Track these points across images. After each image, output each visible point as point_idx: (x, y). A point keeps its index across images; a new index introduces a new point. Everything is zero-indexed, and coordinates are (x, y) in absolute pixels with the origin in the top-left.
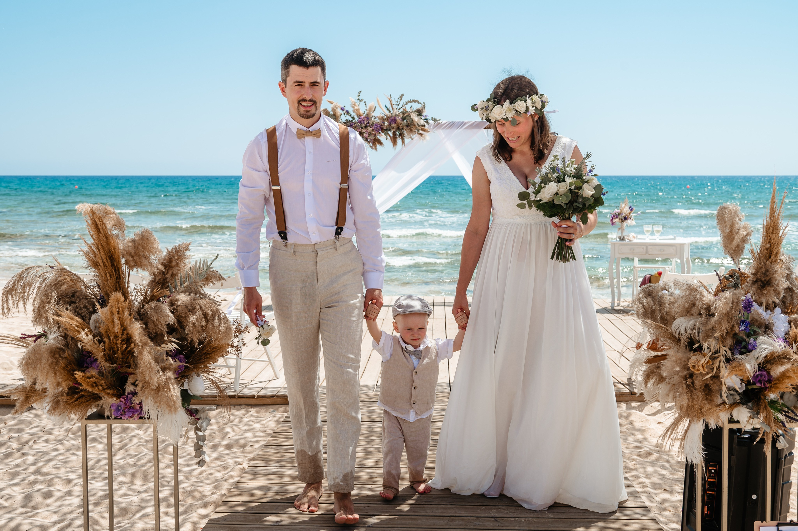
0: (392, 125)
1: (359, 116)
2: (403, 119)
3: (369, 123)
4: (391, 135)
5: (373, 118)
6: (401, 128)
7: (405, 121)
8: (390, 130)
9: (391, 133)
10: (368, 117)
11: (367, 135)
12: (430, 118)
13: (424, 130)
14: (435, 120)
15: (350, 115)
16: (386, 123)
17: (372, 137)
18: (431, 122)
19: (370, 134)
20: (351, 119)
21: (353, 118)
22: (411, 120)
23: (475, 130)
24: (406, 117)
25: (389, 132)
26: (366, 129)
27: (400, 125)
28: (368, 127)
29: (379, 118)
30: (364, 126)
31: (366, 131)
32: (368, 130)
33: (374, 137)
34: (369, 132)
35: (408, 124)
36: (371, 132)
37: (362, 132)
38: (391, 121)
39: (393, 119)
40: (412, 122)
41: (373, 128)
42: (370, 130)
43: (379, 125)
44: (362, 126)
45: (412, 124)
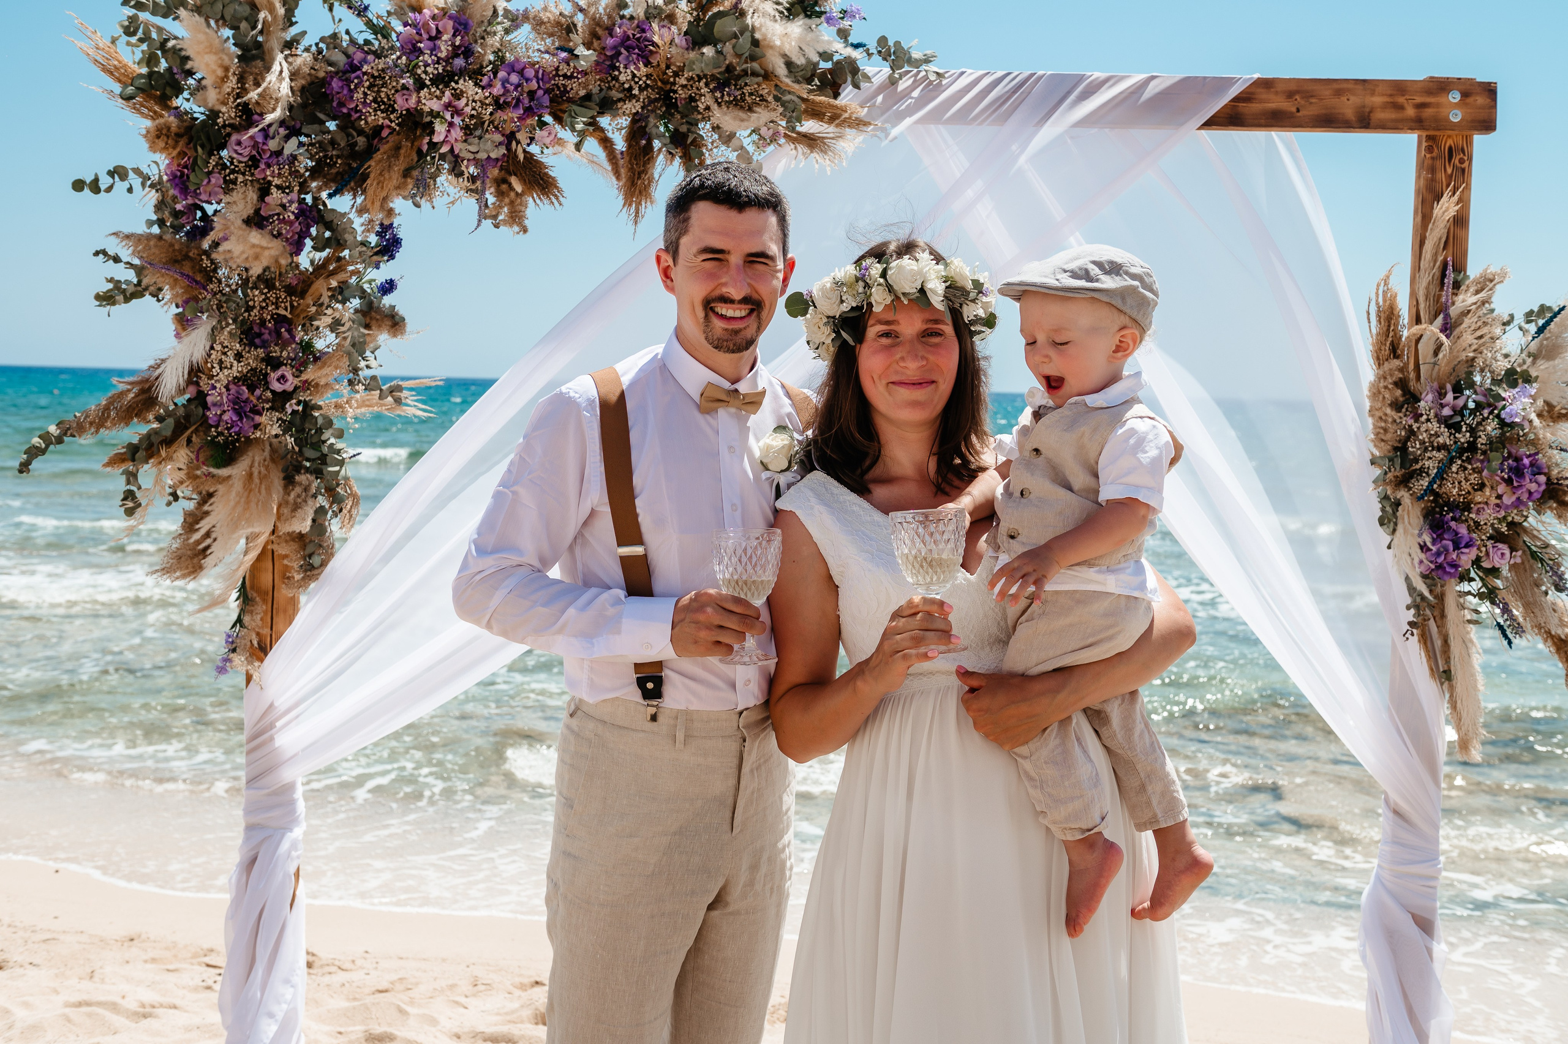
0: (622, 78)
2: (698, 37)
3: (468, 53)
4: (620, 144)
5: (500, 22)
6: (682, 94)
7: (708, 51)
8: (607, 106)
9: (616, 127)
10: (465, 20)
11: (457, 133)
12: (873, 46)
13: (832, 119)
14: (896, 56)
15: (361, 11)
16: (586, 56)
17: (491, 147)
18: (877, 70)
19: (472, 129)
20: (362, 34)
22: (744, 41)
23: (1145, 135)
25: (604, 121)
26: (448, 93)
27: (676, 74)
28: (461, 81)
29: (542, 23)
30: (429, 69)
31: (447, 106)
32: (463, 101)
33: (503, 150)
34: (472, 116)
35: (730, 69)
36: (478, 117)
37: (420, 113)
38: (615, 47)
39: (630, 33)
40: (753, 58)
41: (497, 90)
42: (474, 101)
43: (537, 72)
44: (419, 71)
45: (756, 65)
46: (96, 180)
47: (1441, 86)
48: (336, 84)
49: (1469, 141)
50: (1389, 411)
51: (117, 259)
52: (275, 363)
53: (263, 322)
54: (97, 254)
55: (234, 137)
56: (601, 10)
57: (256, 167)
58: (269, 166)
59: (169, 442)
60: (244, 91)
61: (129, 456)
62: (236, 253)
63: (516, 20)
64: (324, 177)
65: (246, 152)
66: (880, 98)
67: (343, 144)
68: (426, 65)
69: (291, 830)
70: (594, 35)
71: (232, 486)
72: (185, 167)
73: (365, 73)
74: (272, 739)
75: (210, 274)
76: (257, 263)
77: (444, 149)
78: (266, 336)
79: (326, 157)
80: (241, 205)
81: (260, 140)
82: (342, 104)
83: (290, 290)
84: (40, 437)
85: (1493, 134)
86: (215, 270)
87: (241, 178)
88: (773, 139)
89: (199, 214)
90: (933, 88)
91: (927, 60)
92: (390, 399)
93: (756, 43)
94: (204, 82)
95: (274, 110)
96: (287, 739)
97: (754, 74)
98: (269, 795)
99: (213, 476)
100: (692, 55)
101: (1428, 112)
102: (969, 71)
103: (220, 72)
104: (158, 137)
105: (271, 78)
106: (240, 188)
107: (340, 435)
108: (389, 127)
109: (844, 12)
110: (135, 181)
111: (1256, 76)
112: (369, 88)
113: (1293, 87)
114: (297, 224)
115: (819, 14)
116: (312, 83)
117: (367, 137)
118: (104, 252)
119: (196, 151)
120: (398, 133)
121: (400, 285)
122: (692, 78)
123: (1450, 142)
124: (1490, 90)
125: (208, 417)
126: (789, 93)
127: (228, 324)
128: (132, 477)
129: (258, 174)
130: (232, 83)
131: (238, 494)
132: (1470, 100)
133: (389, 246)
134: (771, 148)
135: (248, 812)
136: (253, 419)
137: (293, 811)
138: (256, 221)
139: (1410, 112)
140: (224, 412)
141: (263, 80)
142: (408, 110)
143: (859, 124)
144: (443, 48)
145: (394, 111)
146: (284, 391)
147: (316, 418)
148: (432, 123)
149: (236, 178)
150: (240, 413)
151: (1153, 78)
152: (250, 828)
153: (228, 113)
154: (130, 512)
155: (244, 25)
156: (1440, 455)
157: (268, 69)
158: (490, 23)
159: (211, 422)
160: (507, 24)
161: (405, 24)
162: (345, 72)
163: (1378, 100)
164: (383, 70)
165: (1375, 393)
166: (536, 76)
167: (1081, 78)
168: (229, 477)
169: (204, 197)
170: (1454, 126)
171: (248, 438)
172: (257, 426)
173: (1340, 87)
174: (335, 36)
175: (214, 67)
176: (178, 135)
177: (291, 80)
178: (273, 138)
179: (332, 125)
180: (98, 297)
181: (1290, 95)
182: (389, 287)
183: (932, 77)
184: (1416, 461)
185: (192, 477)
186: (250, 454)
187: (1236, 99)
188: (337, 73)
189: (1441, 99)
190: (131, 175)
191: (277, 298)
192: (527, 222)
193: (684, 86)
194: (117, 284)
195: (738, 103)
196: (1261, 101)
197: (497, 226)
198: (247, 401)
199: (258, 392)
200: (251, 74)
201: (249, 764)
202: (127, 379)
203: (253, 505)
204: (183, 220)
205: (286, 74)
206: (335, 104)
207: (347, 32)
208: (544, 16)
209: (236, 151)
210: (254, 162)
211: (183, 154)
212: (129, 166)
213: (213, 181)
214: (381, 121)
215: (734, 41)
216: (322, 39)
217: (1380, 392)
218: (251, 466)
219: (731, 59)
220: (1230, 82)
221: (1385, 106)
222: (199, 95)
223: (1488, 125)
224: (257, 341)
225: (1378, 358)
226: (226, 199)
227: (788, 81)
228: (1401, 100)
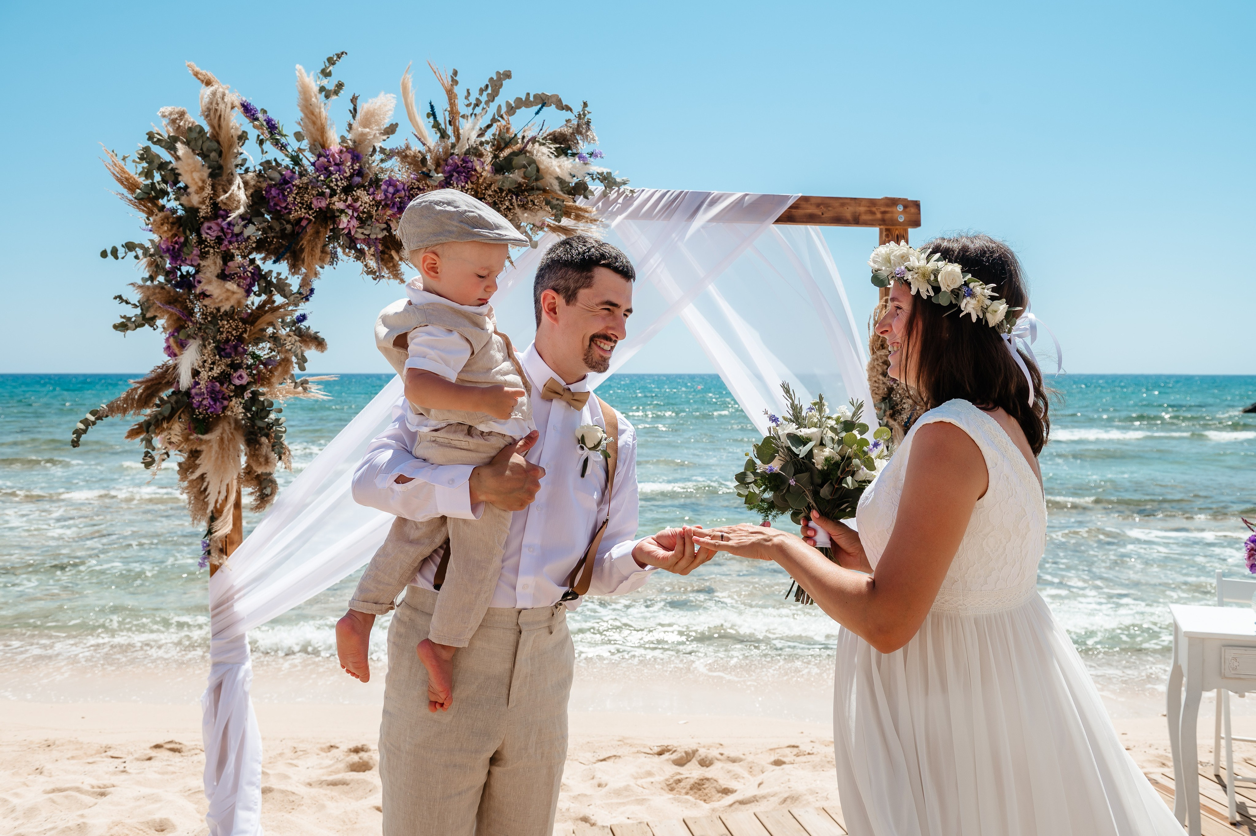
1: (320, 146)
2: (500, 168)
3: (360, 173)
5: (378, 157)
10: (355, 152)
11: (355, 223)
12: (596, 175)
13: (578, 218)
14: (607, 180)
15: (283, 147)
16: (438, 177)
17: (379, 231)
18: (597, 188)
19: (364, 220)
20: (284, 161)
21: (296, 160)
22: (531, 170)
23: (745, 228)
24: (508, 159)
26: (349, 198)
27: (486, 189)
28: (359, 191)
29: (406, 156)
30: (339, 183)
31: (348, 207)
32: (359, 203)
33: (385, 233)
34: (364, 212)
35: (520, 185)
36: (369, 212)
37: (333, 211)
38: (449, 172)
39: (459, 163)
40: (537, 180)
41: (380, 196)
42: (366, 203)
43: (404, 185)
44: (332, 185)
45: (539, 184)
46: (115, 252)
47: (893, 202)
48: (274, 192)
49: (907, 232)
50: (881, 377)
51: (127, 303)
52: (235, 367)
53: (227, 340)
54: (115, 298)
55: (206, 225)
56: (441, 150)
57: (220, 244)
58: (230, 243)
59: (169, 418)
60: (216, 194)
61: (145, 429)
62: (215, 296)
63: (389, 155)
64: (267, 250)
65: (214, 234)
66: (600, 204)
67: (278, 229)
68: (337, 180)
69: (244, 664)
70: (438, 165)
71: (211, 446)
72: (176, 243)
73: (294, 186)
74: (232, 606)
75: (191, 313)
76: (227, 302)
77: (346, 231)
78: (228, 351)
79: (267, 237)
80: (213, 267)
81: (225, 227)
82: (276, 205)
83: (244, 321)
84: (81, 422)
85: (918, 229)
86: (193, 309)
87: (212, 251)
88: (541, 228)
89: (179, 273)
90: (629, 199)
91: (624, 183)
92: (300, 388)
93: (538, 170)
94: (189, 190)
95: (237, 208)
96: (242, 607)
97: (538, 189)
98: (228, 642)
99: (201, 440)
100: (499, 177)
101: (888, 216)
102: (647, 189)
103: (200, 184)
104: (162, 224)
105: (234, 187)
106: (211, 258)
107: (280, 411)
108: (307, 219)
109: (591, 154)
110: (140, 252)
111: (800, 195)
112: (296, 194)
113: (819, 201)
114: (249, 280)
115: (574, 155)
116: (256, 191)
117: (292, 224)
118: (120, 297)
119: (185, 233)
120: (315, 223)
121: (309, 317)
122: (495, 191)
123: (897, 232)
124: (917, 205)
125: (192, 403)
126: (558, 199)
127: (209, 344)
128: (149, 442)
129: (223, 248)
130: (208, 191)
131: (216, 452)
132: (908, 210)
133: (306, 294)
134: (541, 233)
135: (214, 655)
136: (222, 403)
137: (245, 651)
138: (223, 276)
139: (879, 216)
140: (204, 399)
141: (229, 189)
142: (320, 208)
143: (593, 221)
144: (347, 170)
145: (311, 209)
146: (241, 385)
147: (263, 402)
148: (338, 216)
149: (208, 251)
150: (215, 400)
151: (747, 195)
152: (215, 665)
153: (204, 210)
154: (148, 465)
155: (213, 155)
156: (910, 401)
157: (230, 182)
158: (371, 156)
159: (194, 406)
160: (382, 156)
161: (319, 156)
162: (281, 184)
163: (862, 209)
164: (307, 184)
165: (872, 368)
166: (403, 189)
167: (709, 194)
168: (209, 441)
169: (188, 262)
170: (900, 224)
171: (218, 415)
172: (225, 408)
173: (844, 202)
174: (268, 162)
175: (197, 180)
176: (173, 224)
177: (246, 190)
178: (234, 226)
179: (268, 217)
180: (116, 327)
181: (818, 206)
182: (303, 318)
183: (628, 192)
184: (897, 405)
185: (187, 439)
186: (221, 425)
187: (791, 207)
188: (275, 185)
189: (894, 209)
190: (137, 249)
191: (237, 326)
192: (404, 277)
193: (490, 195)
194: (129, 319)
195: (524, 207)
196: (803, 209)
197: (375, 279)
198: (220, 392)
199: (225, 386)
200: (219, 185)
201: (213, 624)
202: (137, 380)
203: (226, 459)
204: (171, 277)
205: (242, 185)
206: (272, 204)
207: (275, 160)
208: (409, 153)
209: (207, 234)
210: (219, 240)
211: (175, 235)
212: (136, 242)
213: (195, 252)
214: (303, 215)
215: (523, 170)
216: (261, 164)
217: (874, 367)
218: (222, 434)
219: (521, 180)
220: (787, 198)
221: (866, 212)
222: (184, 199)
223: (917, 223)
224: (222, 353)
225: (873, 349)
226: (203, 263)
227: (560, 193)
228: (874, 209)
